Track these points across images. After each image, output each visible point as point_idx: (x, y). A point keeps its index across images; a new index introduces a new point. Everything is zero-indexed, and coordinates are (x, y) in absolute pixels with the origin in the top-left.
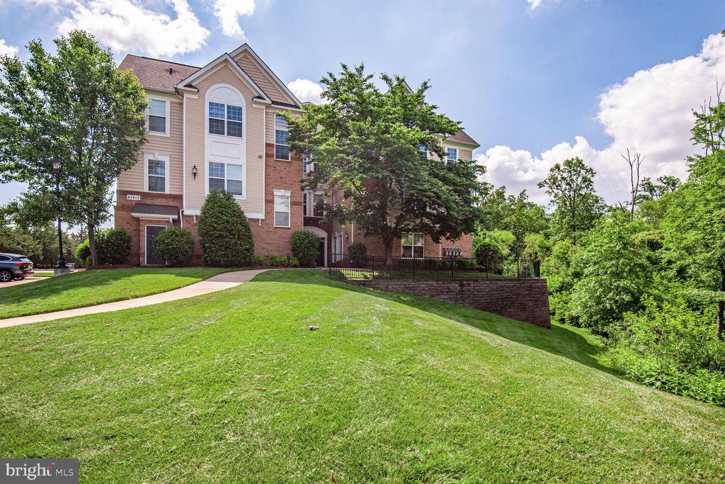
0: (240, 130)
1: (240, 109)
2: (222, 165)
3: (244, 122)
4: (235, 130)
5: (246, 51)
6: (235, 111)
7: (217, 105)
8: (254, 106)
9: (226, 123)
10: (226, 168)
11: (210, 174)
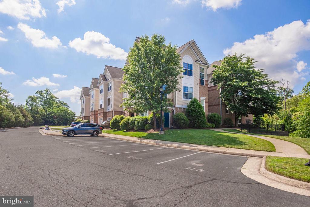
0: (192, 74)
1: (192, 65)
2: (187, 87)
3: (193, 70)
4: (191, 74)
5: (193, 43)
6: (191, 66)
7: (186, 63)
8: (196, 64)
9: (188, 71)
10: (188, 89)
11: (184, 91)
